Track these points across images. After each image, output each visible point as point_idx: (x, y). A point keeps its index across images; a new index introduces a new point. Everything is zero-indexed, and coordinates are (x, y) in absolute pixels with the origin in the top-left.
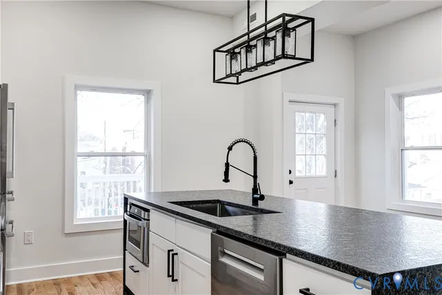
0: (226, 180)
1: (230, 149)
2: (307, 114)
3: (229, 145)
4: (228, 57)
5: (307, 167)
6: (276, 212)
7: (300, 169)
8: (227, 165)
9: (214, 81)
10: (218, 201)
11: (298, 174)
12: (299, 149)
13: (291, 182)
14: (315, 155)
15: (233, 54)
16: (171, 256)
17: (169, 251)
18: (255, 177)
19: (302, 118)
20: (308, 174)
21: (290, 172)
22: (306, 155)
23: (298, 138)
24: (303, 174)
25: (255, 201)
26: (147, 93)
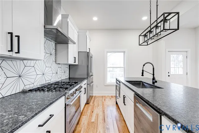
0: (143, 75)
1: (144, 65)
2: (175, 55)
3: (143, 64)
4: (144, 37)
5: (175, 71)
6: (161, 88)
7: (172, 72)
8: (143, 71)
9: (139, 45)
10: (141, 81)
11: (171, 73)
12: (172, 66)
13: (169, 76)
14: (178, 68)
15: (145, 36)
16: (124, 97)
17: (124, 96)
18: (153, 75)
19: (173, 56)
20: (175, 74)
21: (169, 73)
22: (175, 68)
23: (172, 63)
24: (174, 74)
25: (153, 83)
26: (124, 52)
